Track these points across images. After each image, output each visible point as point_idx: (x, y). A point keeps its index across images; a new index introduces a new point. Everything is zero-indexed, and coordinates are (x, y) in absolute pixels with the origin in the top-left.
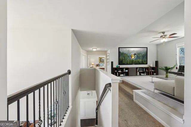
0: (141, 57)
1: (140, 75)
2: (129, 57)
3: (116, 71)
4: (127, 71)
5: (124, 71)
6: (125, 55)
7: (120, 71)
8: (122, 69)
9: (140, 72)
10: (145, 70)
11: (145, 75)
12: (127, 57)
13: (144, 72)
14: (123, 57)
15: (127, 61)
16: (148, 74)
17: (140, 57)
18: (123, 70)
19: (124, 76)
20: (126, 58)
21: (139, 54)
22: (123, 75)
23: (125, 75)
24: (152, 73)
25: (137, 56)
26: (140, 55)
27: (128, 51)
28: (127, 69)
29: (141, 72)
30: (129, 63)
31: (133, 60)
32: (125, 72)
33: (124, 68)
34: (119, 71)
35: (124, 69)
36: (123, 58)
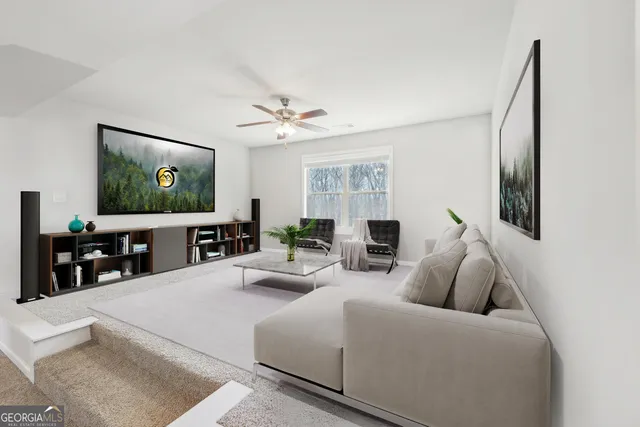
0: (194, 185)
1: (204, 258)
2: (147, 177)
3: (64, 258)
4: (139, 248)
5: (126, 251)
6: (131, 167)
7: (98, 254)
8: (110, 241)
9: (204, 245)
10: (222, 237)
11: (222, 259)
12: (142, 177)
13: (219, 244)
14: (123, 176)
15: (141, 196)
16: (232, 250)
17: (191, 182)
18: (120, 245)
19: (124, 278)
20: (133, 181)
21: (188, 171)
22: (116, 274)
23: (128, 273)
24: (242, 245)
25: (182, 179)
26: (193, 175)
27: (147, 150)
28: (141, 236)
29: (209, 244)
30: (147, 208)
31: (164, 194)
32: (132, 257)
33: (122, 234)
34: (88, 257)
35: (126, 240)
36: (123, 182)
